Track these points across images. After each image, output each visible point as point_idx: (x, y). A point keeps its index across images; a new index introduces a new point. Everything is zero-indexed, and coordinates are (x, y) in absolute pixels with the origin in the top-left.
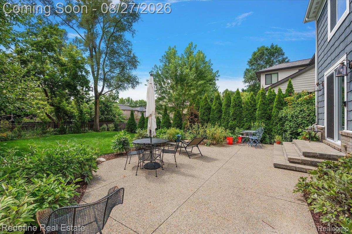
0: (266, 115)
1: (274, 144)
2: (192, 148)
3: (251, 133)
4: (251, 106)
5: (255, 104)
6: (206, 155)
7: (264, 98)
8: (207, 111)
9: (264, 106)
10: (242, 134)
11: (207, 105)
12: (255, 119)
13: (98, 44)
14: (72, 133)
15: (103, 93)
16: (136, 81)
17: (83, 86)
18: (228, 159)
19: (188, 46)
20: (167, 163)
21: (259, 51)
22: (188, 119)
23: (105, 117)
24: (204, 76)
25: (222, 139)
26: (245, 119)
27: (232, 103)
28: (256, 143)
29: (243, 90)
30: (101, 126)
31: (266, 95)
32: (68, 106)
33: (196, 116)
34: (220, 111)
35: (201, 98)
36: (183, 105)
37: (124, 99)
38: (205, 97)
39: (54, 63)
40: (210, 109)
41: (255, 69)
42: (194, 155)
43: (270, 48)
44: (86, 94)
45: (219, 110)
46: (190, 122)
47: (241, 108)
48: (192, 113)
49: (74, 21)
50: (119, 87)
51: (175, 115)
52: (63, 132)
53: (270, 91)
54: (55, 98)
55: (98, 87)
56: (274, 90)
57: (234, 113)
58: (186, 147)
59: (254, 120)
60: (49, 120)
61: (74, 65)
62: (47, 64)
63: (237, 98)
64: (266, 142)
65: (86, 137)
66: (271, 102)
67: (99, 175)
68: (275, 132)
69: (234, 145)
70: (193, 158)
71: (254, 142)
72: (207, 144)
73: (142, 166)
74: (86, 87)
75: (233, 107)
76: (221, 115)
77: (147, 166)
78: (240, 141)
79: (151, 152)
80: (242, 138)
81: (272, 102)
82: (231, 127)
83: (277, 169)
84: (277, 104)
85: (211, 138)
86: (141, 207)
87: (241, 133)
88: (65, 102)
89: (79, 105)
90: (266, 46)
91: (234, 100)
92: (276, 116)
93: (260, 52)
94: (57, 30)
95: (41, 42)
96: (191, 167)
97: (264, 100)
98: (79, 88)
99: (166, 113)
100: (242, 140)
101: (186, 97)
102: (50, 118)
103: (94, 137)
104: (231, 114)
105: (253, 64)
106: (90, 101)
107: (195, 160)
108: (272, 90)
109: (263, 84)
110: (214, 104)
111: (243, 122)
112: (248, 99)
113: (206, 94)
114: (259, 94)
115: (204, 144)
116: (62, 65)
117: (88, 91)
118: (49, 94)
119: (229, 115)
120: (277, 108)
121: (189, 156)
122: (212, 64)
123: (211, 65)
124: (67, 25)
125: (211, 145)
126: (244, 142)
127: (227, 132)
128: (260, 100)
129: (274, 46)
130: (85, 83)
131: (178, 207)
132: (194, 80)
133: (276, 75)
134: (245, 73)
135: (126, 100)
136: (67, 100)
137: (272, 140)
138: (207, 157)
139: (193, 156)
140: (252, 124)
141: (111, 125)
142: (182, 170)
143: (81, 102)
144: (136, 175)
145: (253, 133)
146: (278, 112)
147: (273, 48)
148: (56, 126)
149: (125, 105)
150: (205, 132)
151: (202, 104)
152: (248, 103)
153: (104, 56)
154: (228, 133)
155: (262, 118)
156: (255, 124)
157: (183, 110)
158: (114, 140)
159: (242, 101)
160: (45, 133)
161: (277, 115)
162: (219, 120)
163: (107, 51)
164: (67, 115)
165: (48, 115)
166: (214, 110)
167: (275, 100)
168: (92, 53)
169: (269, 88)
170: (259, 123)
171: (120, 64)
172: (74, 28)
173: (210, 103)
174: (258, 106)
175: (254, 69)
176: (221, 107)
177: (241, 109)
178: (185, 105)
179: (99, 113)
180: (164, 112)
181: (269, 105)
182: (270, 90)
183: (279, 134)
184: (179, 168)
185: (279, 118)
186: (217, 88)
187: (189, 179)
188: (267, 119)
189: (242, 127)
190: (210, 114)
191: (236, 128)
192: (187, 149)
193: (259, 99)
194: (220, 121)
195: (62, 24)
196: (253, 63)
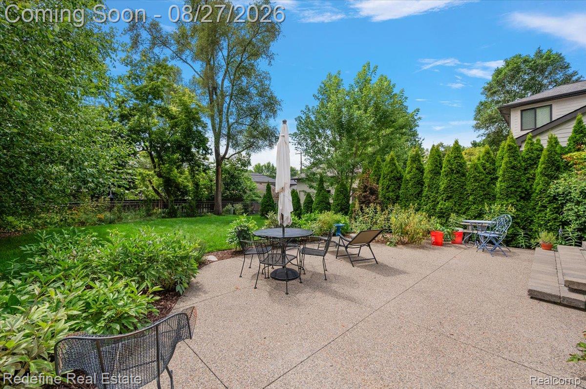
0: (520, 190)
1: (537, 249)
2: (360, 247)
3: (483, 225)
4: (484, 172)
5: (494, 169)
6: (386, 263)
7: (514, 156)
8: (395, 182)
9: (515, 173)
10: (465, 227)
11: (395, 171)
12: (492, 199)
13: (220, 83)
14: (185, 217)
15: (227, 156)
16: (275, 136)
17: (199, 148)
18: (428, 272)
19: (361, 69)
20: (311, 271)
21: (508, 66)
22: (359, 197)
23: (230, 193)
24: (391, 121)
25: (421, 234)
26: (471, 198)
27: (445, 168)
28: (494, 244)
29: (475, 145)
30: (224, 206)
31: (521, 149)
32: (180, 177)
33: (373, 192)
34: (420, 183)
35: (384, 161)
36: (352, 172)
37: (261, 165)
38: (390, 157)
39: (162, 117)
40: (399, 179)
41: (500, 102)
42: (363, 261)
43: (532, 57)
44: (204, 159)
45: (418, 181)
46: (361, 203)
47: (463, 176)
48: (366, 187)
49: (187, 52)
50: (251, 146)
51: (337, 190)
52: (172, 214)
53: (530, 141)
54: (163, 166)
55: (221, 147)
56: (539, 141)
57: (449, 187)
58: (348, 245)
59: (490, 199)
60: (157, 197)
61: (186, 116)
62: (153, 118)
63: (455, 158)
64: (519, 243)
65: (200, 223)
66: (531, 165)
67: (201, 283)
68: (540, 226)
69: (446, 246)
70: (359, 267)
71: (491, 242)
72: (391, 242)
73: (267, 274)
74: (204, 149)
75: (446, 175)
76: (422, 191)
77: (276, 274)
78: (459, 239)
79: (284, 252)
80: (464, 233)
81: (535, 163)
82: (441, 213)
83: (536, 301)
84: (545, 168)
85: (399, 232)
86: (247, 344)
87: (462, 225)
88: (176, 170)
89: (194, 176)
90: (524, 55)
91: (449, 161)
92: (541, 192)
93: (510, 67)
94: (165, 67)
95: (146, 87)
96: (353, 283)
97: (515, 160)
98: (193, 150)
99: (323, 187)
100: (463, 238)
101: (358, 159)
102: (158, 193)
103: (211, 222)
104: (442, 188)
105: (495, 92)
106: (209, 169)
107: (363, 271)
108: (534, 140)
109: (516, 130)
110: (408, 169)
111: (467, 204)
112: (479, 159)
113: (392, 153)
114: (503, 148)
115: (384, 242)
116: (172, 117)
117: (206, 154)
118: (156, 160)
119: (437, 190)
120: (546, 176)
121: (351, 262)
122: (406, 98)
123: (404, 101)
124: (179, 59)
125: (399, 244)
126: (466, 242)
127: (432, 222)
128: (506, 159)
129: (544, 52)
130: (202, 142)
131: (310, 353)
132: (371, 129)
133: (547, 110)
134: (479, 111)
135: (265, 166)
136: (178, 168)
137: (532, 241)
138: (386, 266)
139: (360, 263)
140: (487, 209)
141: (239, 206)
142: (335, 286)
143: (197, 170)
144: (256, 288)
145: (487, 225)
146: (548, 184)
147: (541, 57)
148: (165, 206)
149: (263, 175)
150: (388, 220)
151: (385, 170)
152: (477, 166)
153: (227, 99)
154: (435, 224)
155: (508, 196)
156: (493, 207)
157: (352, 181)
158: (231, 229)
159: (465, 163)
160: (150, 215)
161: (544, 190)
162: (417, 199)
163: (232, 91)
164: (179, 190)
165: (156, 191)
166: (408, 180)
167: (541, 160)
168: (212, 96)
169: (529, 136)
170: (502, 205)
171: (251, 109)
172: (188, 62)
173: (400, 169)
174: (501, 172)
175: (498, 102)
176: (423, 175)
177: (464, 178)
178: (356, 173)
179: (222, 188)
180: (319, 185)
181: (526, 169)
182: (530, 139)
183: (549, 230)
184: (331, 282)
185: (549, 196)
186: (420, 142)
187: (342, 304)
188: (522, 198)
189: (464, 213)
190: (399, 188)
191: (450, 214)
192: (348, 249)
193: (503, 158)
194: (420, 201)
195: (173, 58)
196: (494, 90)
